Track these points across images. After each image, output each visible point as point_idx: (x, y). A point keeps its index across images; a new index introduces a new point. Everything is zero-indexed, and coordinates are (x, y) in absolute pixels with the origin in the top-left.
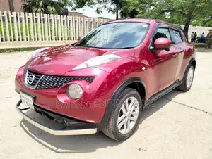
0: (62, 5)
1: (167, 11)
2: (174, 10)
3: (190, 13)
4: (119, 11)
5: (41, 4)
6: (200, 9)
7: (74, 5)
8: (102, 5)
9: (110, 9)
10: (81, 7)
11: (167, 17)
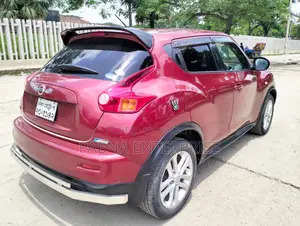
0: (45, 6)
1: (200, 14)
2: (208, 14)
3: (231, 17)
4: (134, 15)
5: (12, 4)
6: (243, 13)
7: (66, 5)
8: (108, 5)
9: (121, 11)
10: (77, 8)
11: (201, 23)
